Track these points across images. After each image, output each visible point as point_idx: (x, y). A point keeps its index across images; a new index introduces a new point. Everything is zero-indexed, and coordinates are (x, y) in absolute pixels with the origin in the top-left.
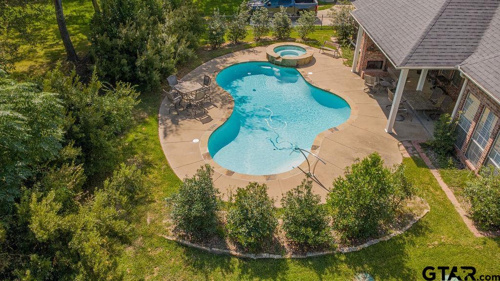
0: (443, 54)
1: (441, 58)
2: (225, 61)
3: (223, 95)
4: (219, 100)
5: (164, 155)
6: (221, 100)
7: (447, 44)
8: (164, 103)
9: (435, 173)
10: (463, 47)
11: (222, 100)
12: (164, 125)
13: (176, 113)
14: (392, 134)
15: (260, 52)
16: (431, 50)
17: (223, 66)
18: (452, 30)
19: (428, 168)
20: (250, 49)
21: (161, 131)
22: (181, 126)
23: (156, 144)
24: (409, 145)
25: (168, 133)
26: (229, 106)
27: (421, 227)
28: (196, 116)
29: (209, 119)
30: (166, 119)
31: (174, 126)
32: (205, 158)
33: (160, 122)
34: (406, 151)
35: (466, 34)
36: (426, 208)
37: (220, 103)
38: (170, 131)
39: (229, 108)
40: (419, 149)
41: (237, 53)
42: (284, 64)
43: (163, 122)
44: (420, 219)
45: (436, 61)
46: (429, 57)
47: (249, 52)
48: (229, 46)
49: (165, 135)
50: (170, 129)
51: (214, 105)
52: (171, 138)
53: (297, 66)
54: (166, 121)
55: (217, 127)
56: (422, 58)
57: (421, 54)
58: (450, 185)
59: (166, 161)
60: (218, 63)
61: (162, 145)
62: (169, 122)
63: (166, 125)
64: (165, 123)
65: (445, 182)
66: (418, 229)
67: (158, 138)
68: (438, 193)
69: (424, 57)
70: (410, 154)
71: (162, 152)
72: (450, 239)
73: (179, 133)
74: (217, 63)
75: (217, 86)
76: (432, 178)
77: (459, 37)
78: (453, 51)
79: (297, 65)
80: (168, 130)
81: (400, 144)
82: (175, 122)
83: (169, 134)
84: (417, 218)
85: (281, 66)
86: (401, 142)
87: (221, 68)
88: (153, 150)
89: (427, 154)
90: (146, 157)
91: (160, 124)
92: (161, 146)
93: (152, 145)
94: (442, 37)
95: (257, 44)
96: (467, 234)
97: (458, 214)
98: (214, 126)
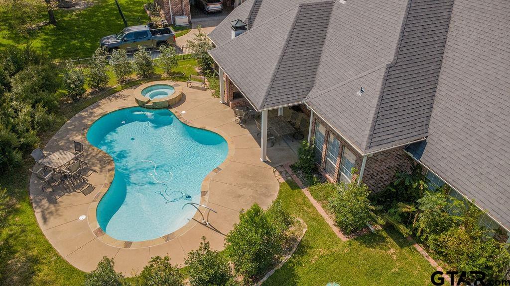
0: (291, 92)
1: (290, 96)
2: (91, 113)
3: (100, 155)
4: (97, 163)
5: (50, 244)
6: (98, 162)
7: (292, 83)
8: (33, 180)
9: (306, 191)
10: (304, 84)
11: (100, 162)
12: (40, 207)
13: (50, 190)
14: (266, 162)
15: (128, 96)
16: (281, 91)
17: (92, 121)
18: (293, 71)
19: (300, 189)
20: (117, 94)
21: (38, 216)
22: (61, 204)
23: (36, 234)
24: (282, 170)
25: (48, 216)
26: (109, 167)
27: (303, 247)
28: (75, 188)
29: (91, 188)
30: (41, 200)
31: (52, 206)
32: (97, 234)
33: (34, 205)
34: (280, 177)
35: (305, 72)
36: (305, 227)
37: (99, 165)
38: (49, 213)
39: (109, 170)
40: (290, 171)
41: (103, 101)
42: (155, 107)
43: (38, 205)
44: (301, 240)
45: (287, 99)
46: (281, 97)
47: (116, 97)
48: (92, 94)
49: (45, 220)
50: (49, 211)
51: (92, 170)
52: (52, 221)
53: (169, 107)
54: (40, 202)
55: (102, 195)
56: (275, 98)
57: (274, 95)
58: (318, 200)
59: (54, 251)
60: (85, 118)
61: (45, 233)
62: (45, 202)
63: (42, 207)
64: (40, 204)
65: (314, 198)
66: (302, 249)
67: (38, 226)
68: (310, 210)
69: (277, 98)
70: (284, 178)
71: (47, 241)
72: (326, 250)
73: (61, 214)
74: (83, 118)
75: (90, 146)
76: (305, 197)
77: (299, 76)
78: (297, 88)
79: (169, 105)
80: (46, 212)
81: (275, 170)
82: (53, 201)
83: (49, 218)
84: (299, 239)
85: (153, 108)
86: (275, 168)
87: (89, 123)
88: (35, 242)
89: (297, 175)
90: (30, 253)
91: (36, 207)
92: (43, 235)
93: (32, 237)
94: (287, 77)
95: (122, 87)
96: (337, 241)
97: (328, 224)
98: (98, 195)
